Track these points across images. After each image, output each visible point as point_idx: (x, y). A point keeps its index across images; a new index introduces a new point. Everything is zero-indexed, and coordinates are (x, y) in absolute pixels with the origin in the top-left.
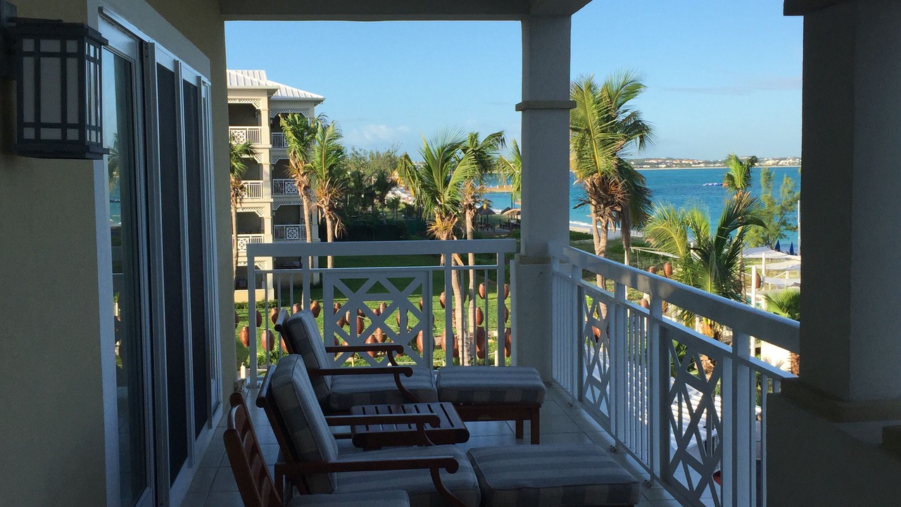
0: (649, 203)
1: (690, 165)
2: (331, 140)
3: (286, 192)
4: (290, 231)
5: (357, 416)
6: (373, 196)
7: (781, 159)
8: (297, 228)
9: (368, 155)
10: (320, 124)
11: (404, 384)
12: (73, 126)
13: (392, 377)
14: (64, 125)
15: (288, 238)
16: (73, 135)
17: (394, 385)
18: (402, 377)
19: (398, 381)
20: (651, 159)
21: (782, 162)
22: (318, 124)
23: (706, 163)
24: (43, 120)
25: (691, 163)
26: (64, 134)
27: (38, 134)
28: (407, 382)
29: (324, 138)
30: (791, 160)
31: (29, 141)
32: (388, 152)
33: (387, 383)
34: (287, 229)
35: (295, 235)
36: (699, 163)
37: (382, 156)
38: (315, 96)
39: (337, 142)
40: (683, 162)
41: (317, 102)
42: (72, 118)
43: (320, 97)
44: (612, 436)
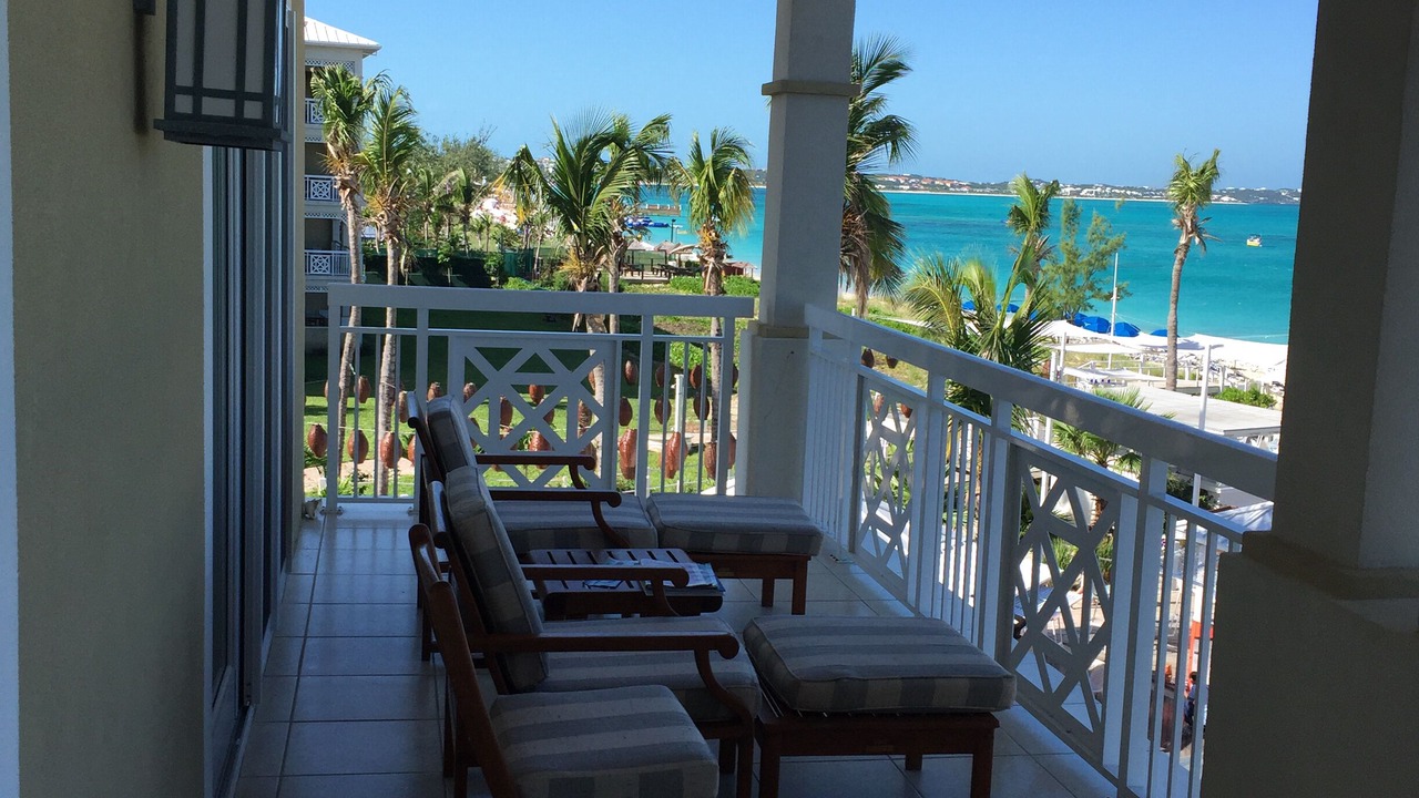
0: (900, 246)
1: (947, 189)
2: (396, 116)
3: (312, 197)
4: (316, 260)
5: (541, 566)
6: (450, 209)
7: (1084, 187)
8: (328, 257)
9: (439, 144)
10: (378, 89)
11: (606, 518)
12: (253, 97)
13: (588, 507)
14: (239, 95)
15: (312, 272)
16: (253, 110)
17: (591, 519)
18: (604, 507)
19: (597, 513)
20: (887, 176)
21: (1086, 191)
22: (375, 88)
23: (973, 186)
24: (207, 84)
25: (948, 185)
26: (239, 109)
27: (197, 105)
28: (612, 516)
29: (386, 115)
30: (1099, 190)
31: (183, 116)
32: (474, 139)
33: (581, 515)
34: (312, 256)
35: (324, 268)
36: (961, 186)
37: (462, 146)
38: (364, 41)
39: (406, 120)
40: (937, 183)
41: (369, 51)
42: (253, 84)
43: (372, 43)
44: (909, 606)
